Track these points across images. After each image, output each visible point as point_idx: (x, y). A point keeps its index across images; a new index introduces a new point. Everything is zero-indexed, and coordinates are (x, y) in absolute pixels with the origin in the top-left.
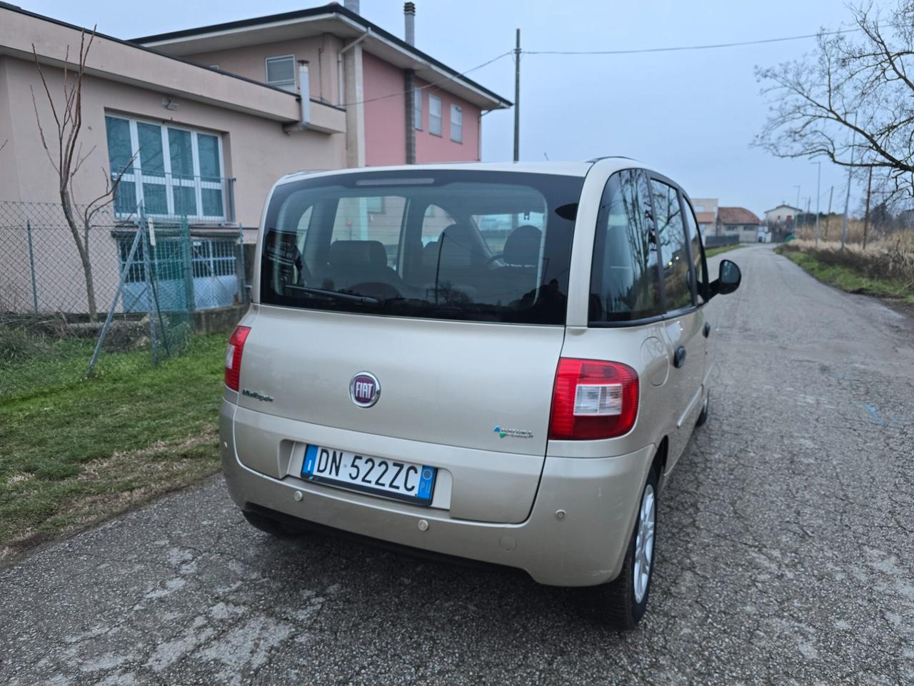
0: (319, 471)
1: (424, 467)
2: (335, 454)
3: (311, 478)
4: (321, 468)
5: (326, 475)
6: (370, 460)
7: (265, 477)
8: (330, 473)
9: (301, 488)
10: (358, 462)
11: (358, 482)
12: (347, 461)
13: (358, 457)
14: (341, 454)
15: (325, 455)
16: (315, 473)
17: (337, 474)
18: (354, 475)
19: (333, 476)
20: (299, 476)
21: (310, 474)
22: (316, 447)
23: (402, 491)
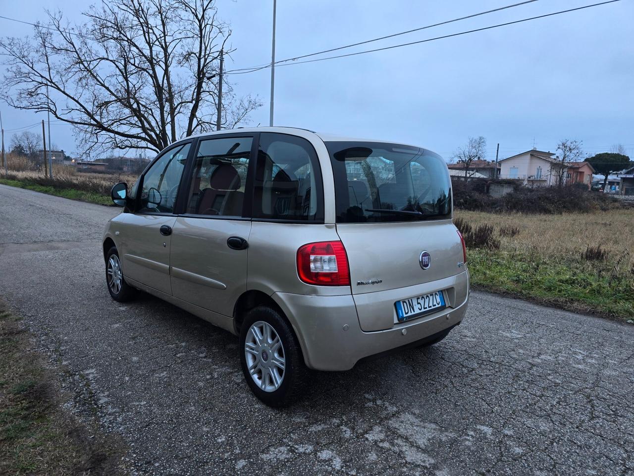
0: (406, 314)
1: (438, 292)
2: (409, 301)
3: (405, 319)
4: (407, 312)
5: (410, 314)
6: (423, 297)
7: (384, 331)
8: (411, 312)
9: (403, 328)
10: (420, 301)
11: (423, 310)
12: (415, 302)
13: (418, 298)
14: (411, 300)
15: (405, 304)
16: (405, 316)
17: (414, 312)
18: (420, 308)
19: (413, 313)
20: (398, 322)
21: (403, 318)
22: (399, 302)
23: (437, 306)
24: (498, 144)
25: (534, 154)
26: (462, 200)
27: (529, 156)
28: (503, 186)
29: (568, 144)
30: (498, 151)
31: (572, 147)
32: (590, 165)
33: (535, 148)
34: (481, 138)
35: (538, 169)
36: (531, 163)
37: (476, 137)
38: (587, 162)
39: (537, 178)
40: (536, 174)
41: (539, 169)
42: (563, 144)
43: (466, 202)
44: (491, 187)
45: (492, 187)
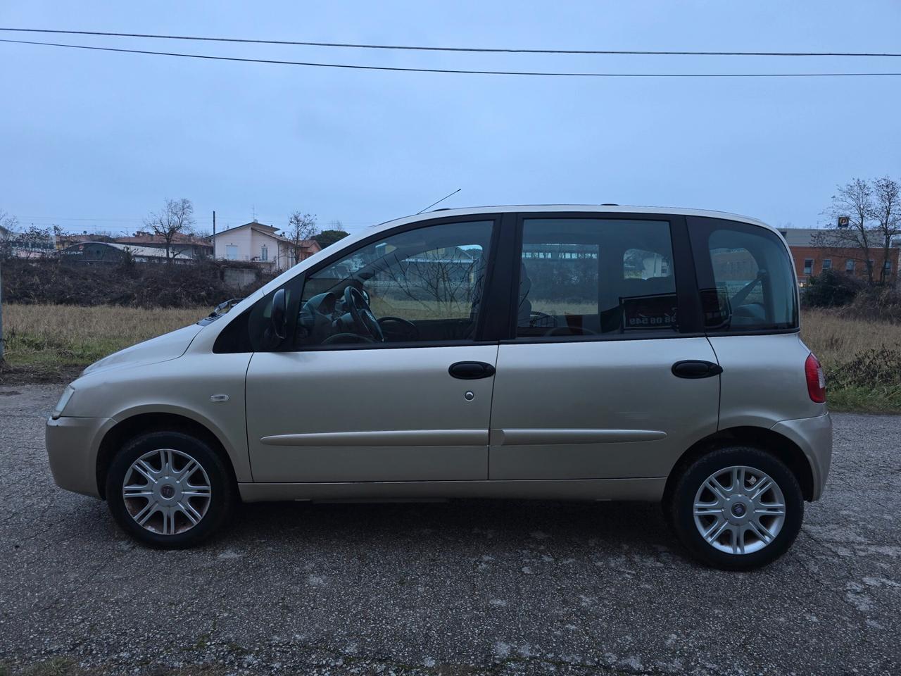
24: (214, 212)
25: (255, 228)
26: (203, 293)
27: (249, 231)
28: (242, 272)
29: (301, 217)
30: (214, 221)
31: (307, 222)
32: (318, 245)
33: (256, 220)
34: (184, 202)
35: (263, 249)
36: (253, 241)
37: (177, 199)
38: (315, 241)
39: (263, 259)
40: (261, 254)
41: (265, 250)
42: (296, 218)
43: (209, 294)
44: (226, 274)
45: (228, 273)
